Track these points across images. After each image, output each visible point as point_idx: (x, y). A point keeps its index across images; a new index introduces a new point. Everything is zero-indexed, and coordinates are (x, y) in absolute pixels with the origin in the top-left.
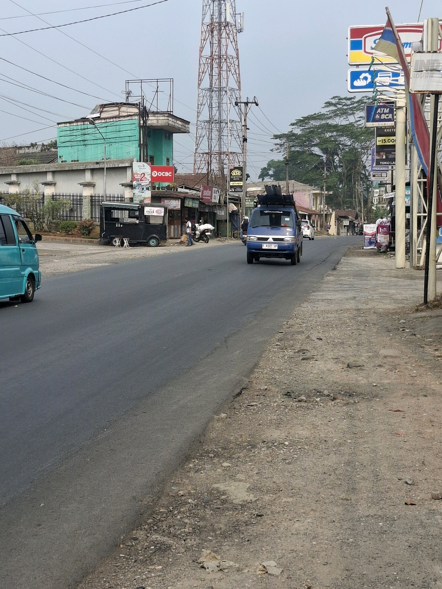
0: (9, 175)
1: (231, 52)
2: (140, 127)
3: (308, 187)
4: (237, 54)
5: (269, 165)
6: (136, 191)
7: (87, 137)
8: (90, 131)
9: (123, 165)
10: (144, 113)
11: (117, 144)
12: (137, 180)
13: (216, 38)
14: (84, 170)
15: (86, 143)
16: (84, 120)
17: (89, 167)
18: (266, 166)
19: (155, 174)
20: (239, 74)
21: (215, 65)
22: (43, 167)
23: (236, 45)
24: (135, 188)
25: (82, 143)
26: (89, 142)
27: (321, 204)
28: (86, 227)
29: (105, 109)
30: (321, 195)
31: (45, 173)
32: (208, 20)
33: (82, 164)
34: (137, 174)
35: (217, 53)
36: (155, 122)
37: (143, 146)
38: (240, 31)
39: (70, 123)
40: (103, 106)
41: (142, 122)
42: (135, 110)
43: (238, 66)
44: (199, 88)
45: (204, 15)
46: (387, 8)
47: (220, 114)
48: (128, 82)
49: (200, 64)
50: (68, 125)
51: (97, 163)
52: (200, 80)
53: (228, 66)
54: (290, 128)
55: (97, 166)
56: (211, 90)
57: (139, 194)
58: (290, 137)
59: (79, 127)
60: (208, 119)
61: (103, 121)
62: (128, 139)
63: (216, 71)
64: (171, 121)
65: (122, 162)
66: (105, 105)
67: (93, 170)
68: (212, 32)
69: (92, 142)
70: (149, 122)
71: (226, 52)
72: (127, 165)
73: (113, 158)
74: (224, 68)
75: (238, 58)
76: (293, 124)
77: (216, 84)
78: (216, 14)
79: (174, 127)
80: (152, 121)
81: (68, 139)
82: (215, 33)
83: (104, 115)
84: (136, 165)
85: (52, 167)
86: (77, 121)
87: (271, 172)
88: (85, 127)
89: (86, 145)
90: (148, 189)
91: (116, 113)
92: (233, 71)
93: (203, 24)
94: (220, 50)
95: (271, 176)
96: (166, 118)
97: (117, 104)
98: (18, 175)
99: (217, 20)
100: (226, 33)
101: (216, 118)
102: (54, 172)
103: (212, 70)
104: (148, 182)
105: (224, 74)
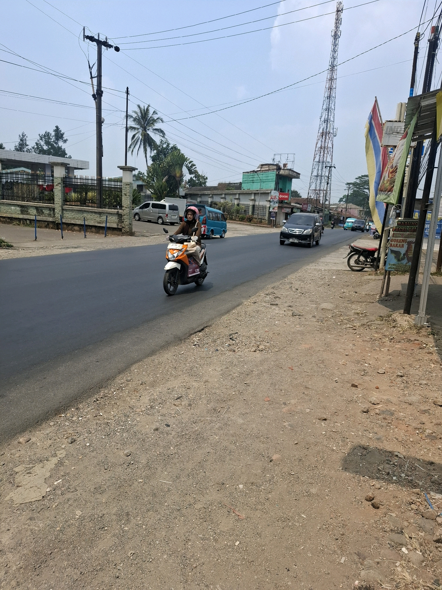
0: (222, 194)
1: (330, 145)
2: (277, 175)
3: (357, 207)
4: (333, 146)
5: (343, 197)
6: (272, 204)
7: (255, 179)
8: (256, 176)
9: (268, 192)
10: (279, 168)
11: (266, 183)
12: (272, 199)
13: (324, 139)
14: (251, 193)
15: (254, 181)
16: (254, 171)
17: (253, 192)
18: (342, 197)
19: (281, 196)
20: (332, 155)
21: (322, 151)
22: (235, 191)
23: (333, 142)
24: (271, 202)
25: (252, 182)
26: (255, 181)
27: (362, 214)
28: (249, 218)
29: (264, 167)
30: (363, 210)
31: (236, 194)
32: (321, 131)
33: (251, 191)
34: (273, 196)
35: (323, 146)
36: (284, 173)
37: (277, 184)
38: (335, 136)
39: (248, 172)
40: (262, 165)
41: (277, 173)
42: (275, 167)
43: (332, 152)
44: (314, 161)
45: (320, 128)
46: (376, 97)
47: (322, 173)
48: (275, 155)
49: (315, 150)
50: (247, 173)
51: (257, 191)
52: (315, 158)
53: (327, 152)
54: (355, 180)
55: (257, 192)
56: (319, 162)
57: (273, 205)
58: (354, 184)
59: (251, 174)
60: (316, 175)
61: (261, 172)
62: (271, 180)
63: (322, 153)
64: (291, 173)
65: (267, 190)
66: (263, 165)
67: (255, 194)
68: (323, 137)
69: (256, 181)
70: (280, 173)
71: (328, 145)
72: (269, 192)
73: (264, 189)
74: (326, 152)
75: (332, 148)
76: (356, 179)
77: (321, 159)
78: (325, 128)
79: (292, 175)
80: (282, 172)
81: (246, 179)
82: (324, 136)
83: (262, 169)
84: (273, 192)
85: (239, 191)
86: (251, 172)
87: (344, 200)
88: (254, 174)
89: (253, 183)
90: (277, 203)
91: (268, 169)
92: (330, 154)
93: (318, 132)
94: (325, 144)
95: (344, 202)
96: (289, 171)
97: (268, 164)
98: (225, 194)
99: (325, 131)
100: (329, 137)
101: (320, 174)
102: (239, 194)
103: (320, 153)
104: (277, 200)
105: (325, 155)
